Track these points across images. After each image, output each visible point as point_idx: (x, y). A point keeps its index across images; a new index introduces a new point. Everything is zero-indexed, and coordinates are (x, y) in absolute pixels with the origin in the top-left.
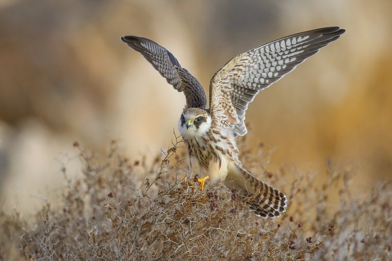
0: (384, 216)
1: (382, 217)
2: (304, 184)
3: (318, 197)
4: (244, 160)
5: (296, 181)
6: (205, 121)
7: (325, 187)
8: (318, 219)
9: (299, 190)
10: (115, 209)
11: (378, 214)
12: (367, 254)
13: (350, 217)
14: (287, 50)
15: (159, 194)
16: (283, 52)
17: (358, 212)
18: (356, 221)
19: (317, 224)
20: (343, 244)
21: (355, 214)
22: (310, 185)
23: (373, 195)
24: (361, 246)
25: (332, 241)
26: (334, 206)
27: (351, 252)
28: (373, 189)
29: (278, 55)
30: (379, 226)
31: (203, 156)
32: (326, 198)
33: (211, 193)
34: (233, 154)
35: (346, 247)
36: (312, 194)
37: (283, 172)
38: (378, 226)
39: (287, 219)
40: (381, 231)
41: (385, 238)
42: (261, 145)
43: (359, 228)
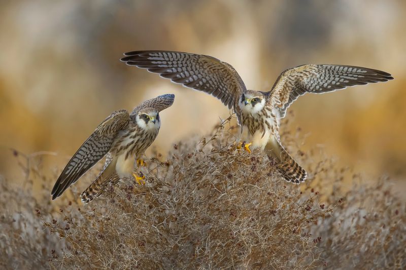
0: (384, 201)
1: (383, 202)
2: (327, 165)
3: (336, 177)
4: (284, 138)
5: (322, 162)
6: (260, 102)
7: (342, 171)
8: (333, 194)
9: (323, 170)
10: (178, 158)
11: (380, 198)
12: (366, 228)
13: (358, 197)
14: (346, 73)
15: (212, 151)
16: (343, 73)
17: (365, 194)
18: (362, 200)
19: (331, 198)
20: (349, 217)
21: (362, 195)
22: (332, 167)
23: (379, 183)
24: (362, 221)
25: (341, 213)
26: (347, 186)
27: (354, 224)
28: (379, 179)
29: (338, 74)
30: (380, 208)
31: (254, 126)
32: (342, 179)
33: (254, 158)
34: (275, 130)
35: (351, 219)
36: (332, 174)
37: (312, 153)
38: (378, 208)
39: (309, 190)
40: (380, 212)
41: (382, 218)
42: (299, 129)
43: (363, 206)
